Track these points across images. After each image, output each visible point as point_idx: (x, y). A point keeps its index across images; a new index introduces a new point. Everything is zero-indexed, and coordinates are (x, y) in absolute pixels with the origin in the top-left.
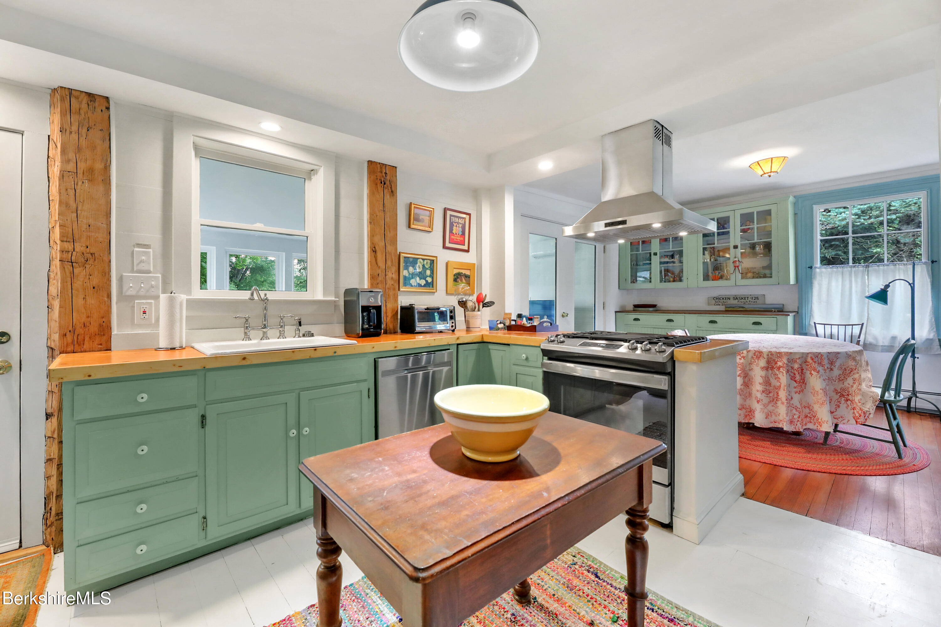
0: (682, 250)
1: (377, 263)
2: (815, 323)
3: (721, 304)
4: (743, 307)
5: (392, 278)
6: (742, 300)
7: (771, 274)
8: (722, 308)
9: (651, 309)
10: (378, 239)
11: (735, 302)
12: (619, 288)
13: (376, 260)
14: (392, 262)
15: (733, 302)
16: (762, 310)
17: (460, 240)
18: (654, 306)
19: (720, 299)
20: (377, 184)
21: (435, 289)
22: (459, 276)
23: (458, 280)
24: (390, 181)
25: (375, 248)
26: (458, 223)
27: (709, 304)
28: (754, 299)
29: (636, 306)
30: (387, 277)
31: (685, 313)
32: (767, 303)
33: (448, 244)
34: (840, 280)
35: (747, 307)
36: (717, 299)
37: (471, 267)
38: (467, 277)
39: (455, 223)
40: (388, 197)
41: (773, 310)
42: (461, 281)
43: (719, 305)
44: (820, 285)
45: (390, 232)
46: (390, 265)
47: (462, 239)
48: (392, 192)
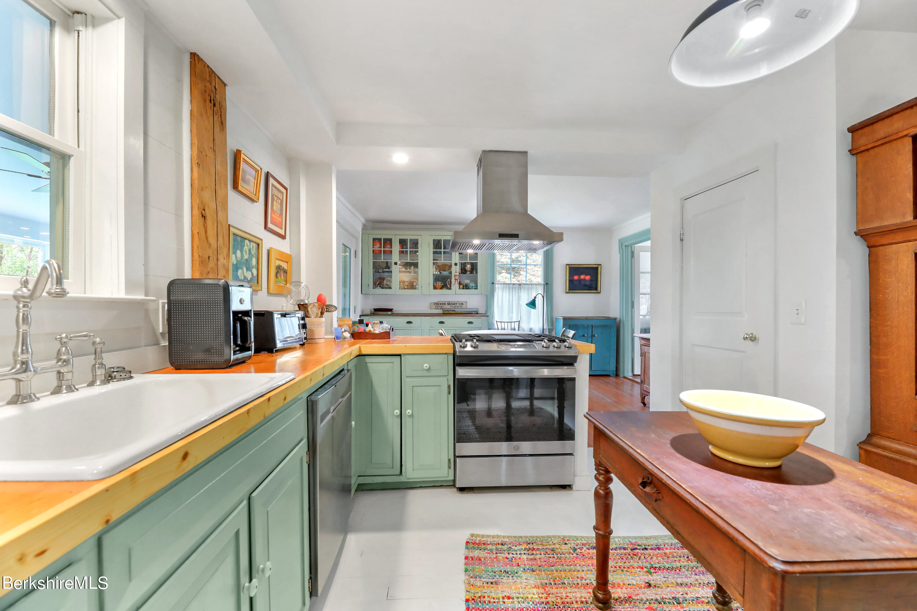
0: (418, 262)
1: (207, 238)
2: (497, 322)
3: (439, 308)
4: (454, 311)
5: (224, 265)
6: (453, 306)
7: (477, 287)
8: (440, 311)
9: (389, 313)
10: (207, 195)
11: (449, 307)
12: (362, 293)
13: (206, 232)
14: (223, 238)
15: (447, 307)
16: (466, 312)
17: (279, 221)
18: (391, 310)
19: (438, 304)
20: (205, 102)
21: (260, 286)
22: (279, 270)
23: (278, 275)
24: (220, 103)
25: (204, 210)
26: (278, 198)
27: (431, 308)
28: (460, 304)
29: (376, 310)
30: (219, 262)
31: (421, 316)
32: (468, 308)
33: (270, 225)
34: (508, 292)
35: (458, 310)
36: (437, 305)
37: (287, 259)
38: (285, 272)
39: (276, 196)
40: (218, 129)
41: (473, 313)
42: (281, 277)
43: (438, 309)
44: (498, 295)
45: (221, 189)
46: (222, 244)
47: (280, 220)
48: (222, 123)
